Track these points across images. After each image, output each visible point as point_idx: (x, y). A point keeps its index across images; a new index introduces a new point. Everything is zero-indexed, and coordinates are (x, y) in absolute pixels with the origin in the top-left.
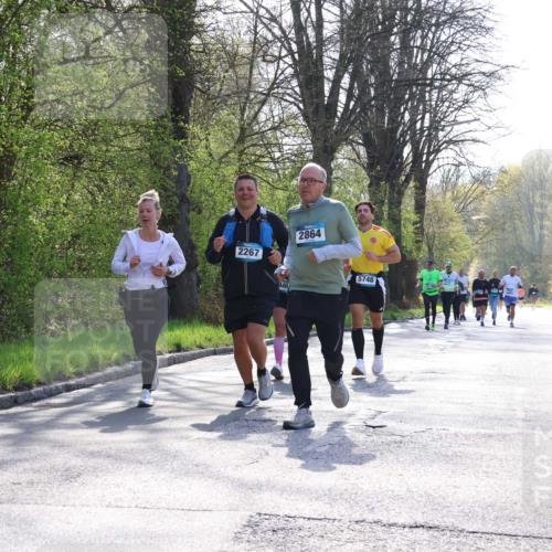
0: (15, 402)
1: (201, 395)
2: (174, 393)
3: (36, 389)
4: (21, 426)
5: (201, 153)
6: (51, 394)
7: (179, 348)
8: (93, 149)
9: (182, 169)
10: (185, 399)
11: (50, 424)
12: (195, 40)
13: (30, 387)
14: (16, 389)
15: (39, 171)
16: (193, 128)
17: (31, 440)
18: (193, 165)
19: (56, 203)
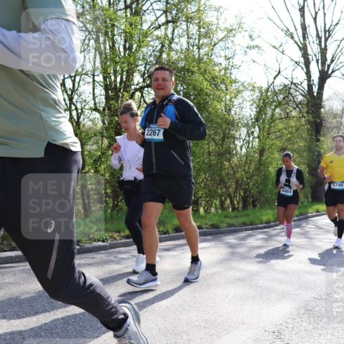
0: (265, 227)
1: (325, 227)
2: (317, 226)
3: (272, 224)
4: (267, 235)
5: (325, 146)
6: (276, 225)
7: (318, 211)
8: (289, 146)
9: (319, 152)
10: (320, 228)
11: (277, 235)
12: (322, 110)
13: (270, 223)
14: (266, 223)
15: (272, 154)
16: (322, 138)
17: (271, 240)
18: (322, 151)
19: (278, 164)
